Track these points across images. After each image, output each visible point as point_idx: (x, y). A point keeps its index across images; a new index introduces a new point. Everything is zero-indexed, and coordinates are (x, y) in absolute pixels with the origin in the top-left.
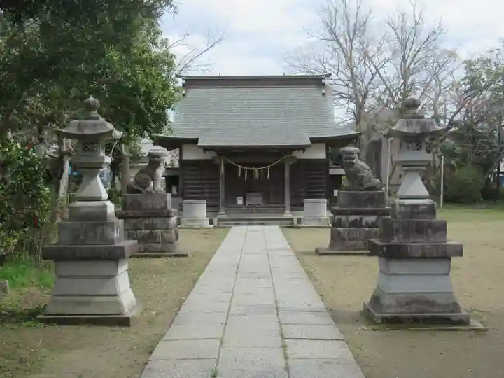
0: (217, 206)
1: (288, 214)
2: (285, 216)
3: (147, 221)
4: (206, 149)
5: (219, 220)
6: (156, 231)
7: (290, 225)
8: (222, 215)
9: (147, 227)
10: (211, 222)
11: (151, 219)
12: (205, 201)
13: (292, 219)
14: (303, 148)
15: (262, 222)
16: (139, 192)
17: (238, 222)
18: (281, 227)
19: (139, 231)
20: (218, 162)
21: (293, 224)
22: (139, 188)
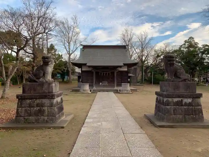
0: (93, 85)
1: (116, 88)
2: (115, 89)
3: (38, 101)
4: (89, 67)
5: (93, 90)
6: (44, 108)
7: (116, 92)
8: (95, 88)
9: (37, 105)
10: (91, 91)
11: (41, 100)
12: (88, 84)
13: (117, 90)
14: (121, 67)
15: (107, 91)
16: (35, 81)
17: (100, 91)
18: (114, 93)
19: (32, 108)
20: (93, 71)
21: (118, 91)
22: (35, 79)
